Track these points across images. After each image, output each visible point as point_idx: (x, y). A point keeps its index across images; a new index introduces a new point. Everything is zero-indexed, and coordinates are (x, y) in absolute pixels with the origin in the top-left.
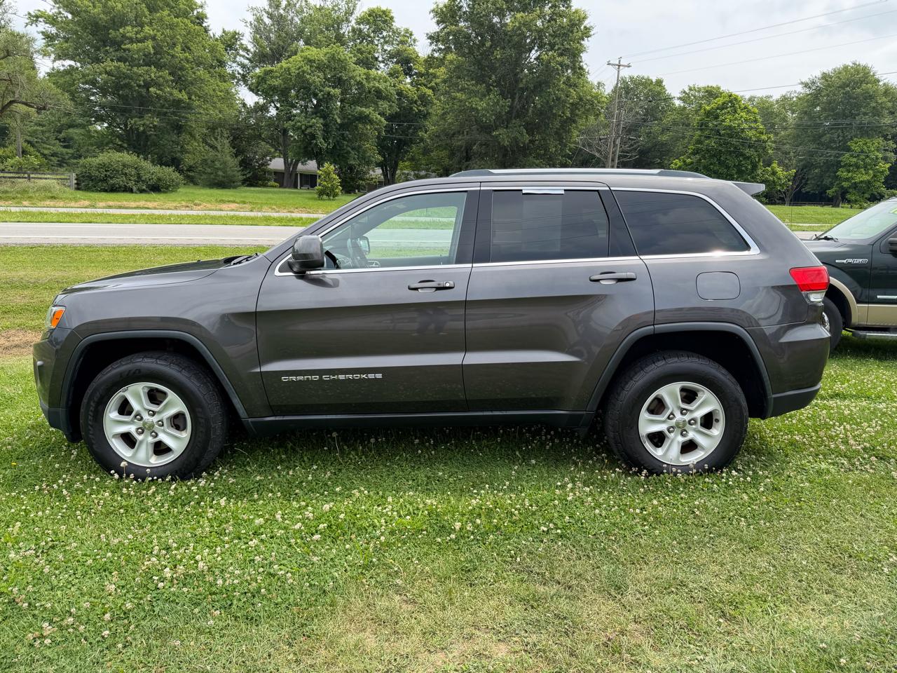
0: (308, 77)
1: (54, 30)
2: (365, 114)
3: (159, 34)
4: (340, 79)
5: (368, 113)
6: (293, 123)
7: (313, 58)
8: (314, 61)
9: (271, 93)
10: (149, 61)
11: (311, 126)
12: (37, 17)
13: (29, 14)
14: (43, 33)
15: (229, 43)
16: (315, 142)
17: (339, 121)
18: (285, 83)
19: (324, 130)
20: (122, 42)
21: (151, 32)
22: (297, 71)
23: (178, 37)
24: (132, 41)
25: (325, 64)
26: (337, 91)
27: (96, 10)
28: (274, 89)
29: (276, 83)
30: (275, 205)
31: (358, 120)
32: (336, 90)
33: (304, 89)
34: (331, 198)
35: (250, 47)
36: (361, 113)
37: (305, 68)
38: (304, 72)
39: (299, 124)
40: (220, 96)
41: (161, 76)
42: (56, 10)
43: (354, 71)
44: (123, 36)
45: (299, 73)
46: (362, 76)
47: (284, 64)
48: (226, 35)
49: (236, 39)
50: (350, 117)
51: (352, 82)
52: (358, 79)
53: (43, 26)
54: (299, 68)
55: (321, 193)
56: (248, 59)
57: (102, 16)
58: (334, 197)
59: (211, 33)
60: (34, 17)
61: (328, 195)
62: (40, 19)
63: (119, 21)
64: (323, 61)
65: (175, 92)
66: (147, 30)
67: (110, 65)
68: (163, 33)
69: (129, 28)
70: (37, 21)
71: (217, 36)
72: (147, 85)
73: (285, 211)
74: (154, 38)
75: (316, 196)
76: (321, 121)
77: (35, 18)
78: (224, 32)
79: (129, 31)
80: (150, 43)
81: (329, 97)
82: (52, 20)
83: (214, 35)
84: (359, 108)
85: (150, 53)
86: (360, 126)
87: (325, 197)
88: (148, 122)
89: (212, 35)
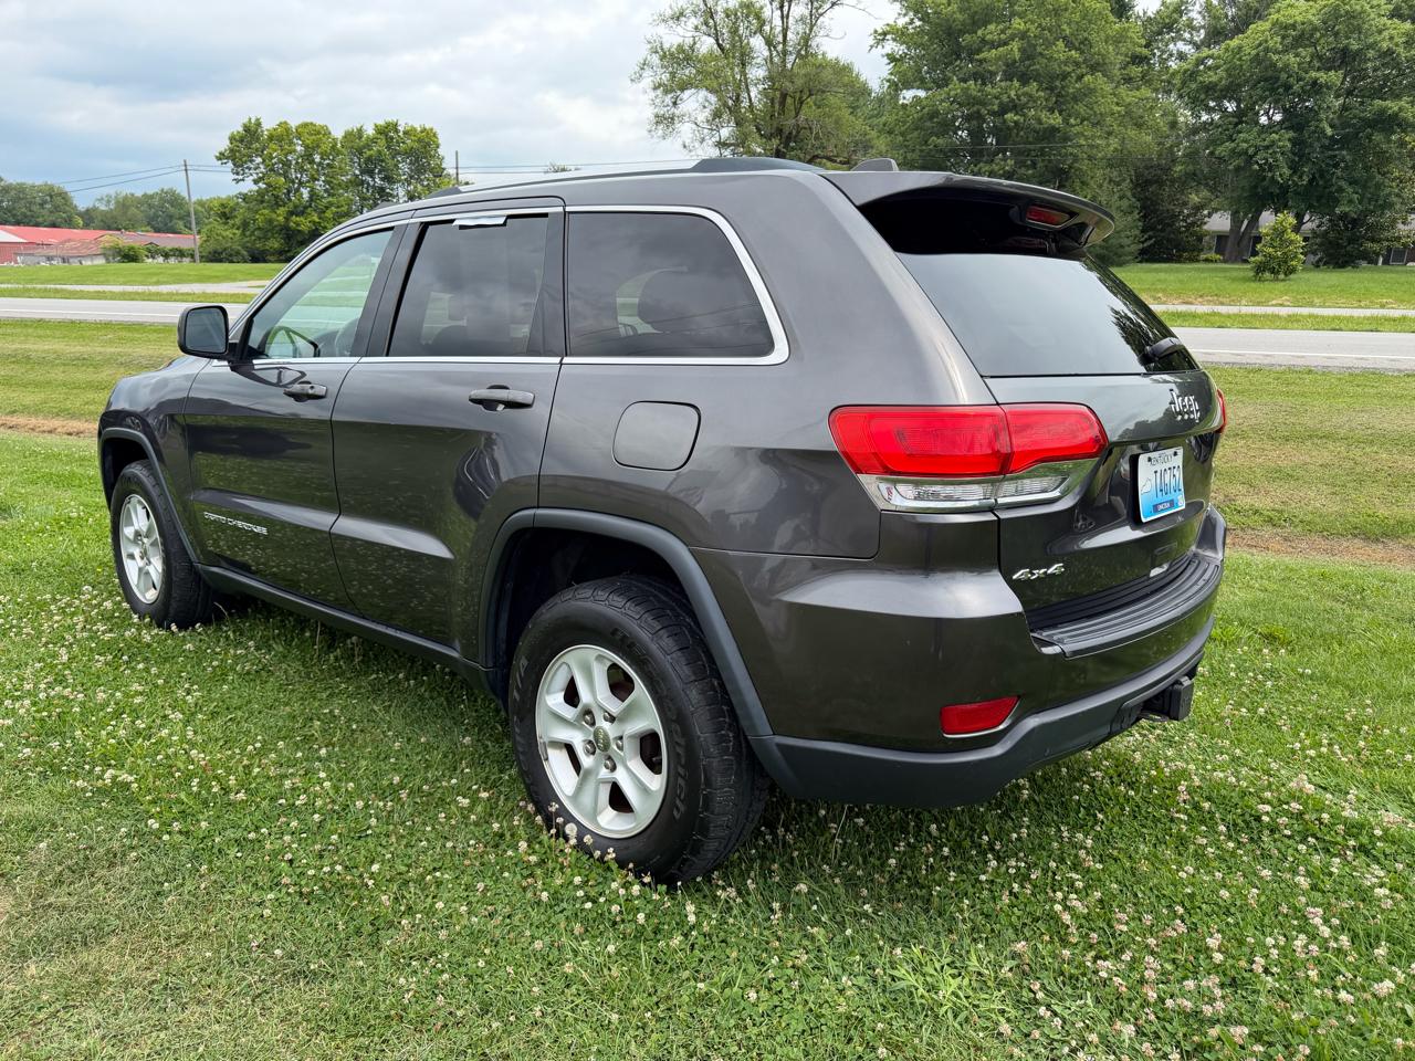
0: (1275, 57)
1: (900, 49)
2: (1390, 112)
3: (1033, 28)
4: (1345, 52)
5: (1396, 109)
6: (1233, 145)
7: (1291, 21)
8: (1294, 26)
9: (1203, 96)
10: (1013, 71)
11: (1267, 147)
12: (885, 34)
13: (876, 32)
14: (888, 55)
15: (1167, 21)
16: (1270, 174)
17: (1329, 131)
18: (1230, 75)
19: (1294, 154)
20: (979, 51)
21: (1022, 27)
22: (1254, 52)
23: (1065, 27)
24: (994, 45)
25: (1315, 29)
26: (1334, 77)
27: (950, 8)
28: (1209, 89)
29: (1214, 79)
30: (1164, 291)
31: (1370, 127)
32: (1332, 73)
33: (1266, 80)
34: (1282, 276)
35: (1198, 20)
36: (1382, 111)
37: (1271, 43)
38: (1267, 50)
39: (1245, 145)
40: (1119, 112)
41: (1025, 94)
42: (907, 19)
43: (1380, 32)
44: (983, 41)
45: (1258, 54)
46: (1396, 40)
47: (1234, 43)
48: (1168, 8)
49: (1181, 13)
50: (1355, 121)
51: (1371, 54)
52: (1385, 45)
53: (890, 46)
54: (1260, 45)
55: (1260, 269)
56: (1192, 42)
57: (958, 16)
58: (1286, 275)
59: (1139, 10)
60: (880, 34)
61: (1273, 271)
62: (889, 37)
63: (979, 20)
64: (1311, 23)
65: (1044, 115)
66: (1018, 24)
67: (956, 87)
68: (1040, 25)
69: (992, 27)
70: (883, 39)
71: (1150, 14)
72: (1004, 110)
73: (1176, 302)
74: (1023, 35)
75: (1252, 274)
76: (1291, 134)
77: (881, 37)
78: (1163, 4)
79: (992, 31)
80: (1015, 46)
81: (1316, 88)
82: (900, 35)
83: (1145, 13)
84: (1378, 102)
85: (1015, 61)
86: (1378, 137)
87: (1267, 275)
88: (996, 168)
89: (1141, 14)
